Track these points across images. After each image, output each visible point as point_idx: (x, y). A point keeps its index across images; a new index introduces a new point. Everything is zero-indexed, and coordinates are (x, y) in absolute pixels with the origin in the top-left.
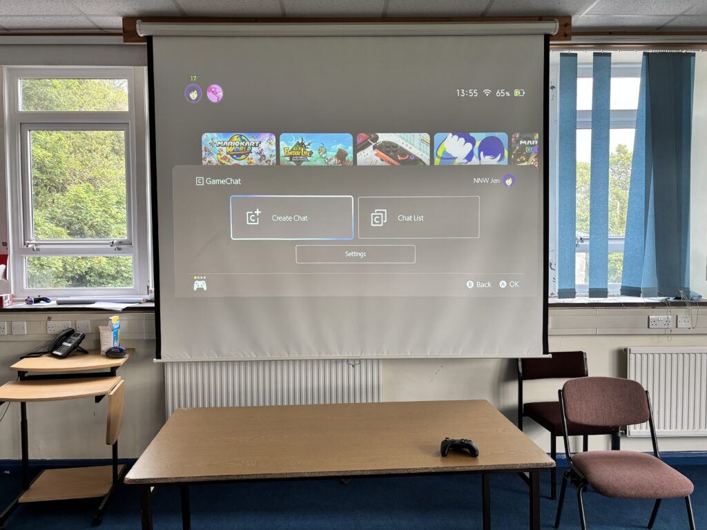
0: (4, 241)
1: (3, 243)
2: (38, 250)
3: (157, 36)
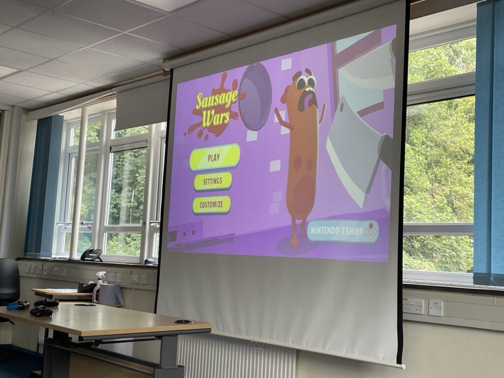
1: (144, 223)
3: (175, 68)
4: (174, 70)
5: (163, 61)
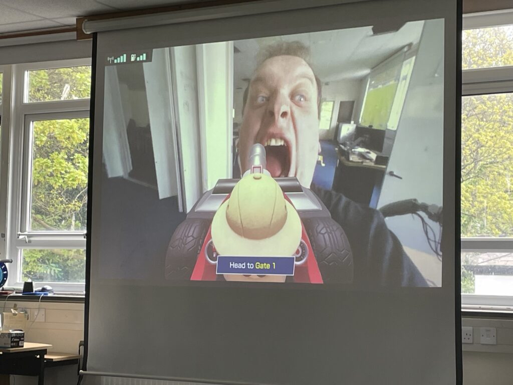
1: (2, 234)
2: (30, 241)
3: (100, 32)
4: (98, 34)
5: (77, 19)
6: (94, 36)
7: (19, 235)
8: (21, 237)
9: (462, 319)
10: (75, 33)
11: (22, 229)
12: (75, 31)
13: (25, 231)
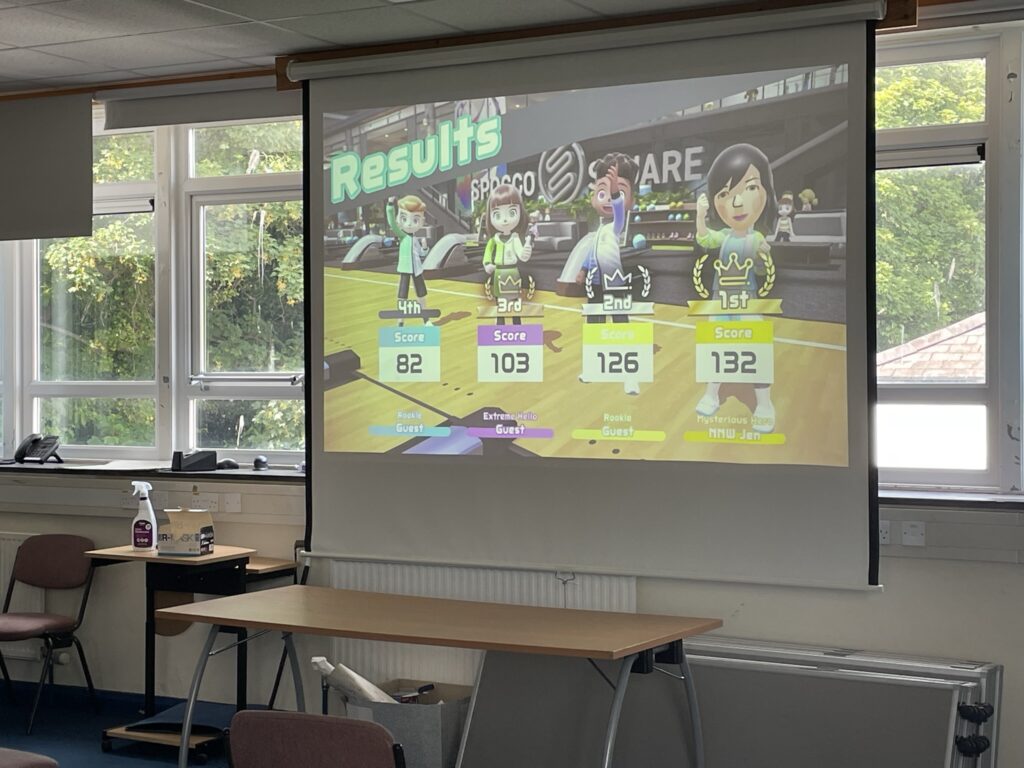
0: (166, 375)
1: (164, 378)
2: (207, 388)
3: (315, 80)
4: (311, 82)
5: (276, 59)
6: (305, 85)
7: (192, 379)
8: (194, 383)
9: (880, 509)
10: (275, 77)
11: (195, 369)
12: (272, 74)
13: (199, 373)
